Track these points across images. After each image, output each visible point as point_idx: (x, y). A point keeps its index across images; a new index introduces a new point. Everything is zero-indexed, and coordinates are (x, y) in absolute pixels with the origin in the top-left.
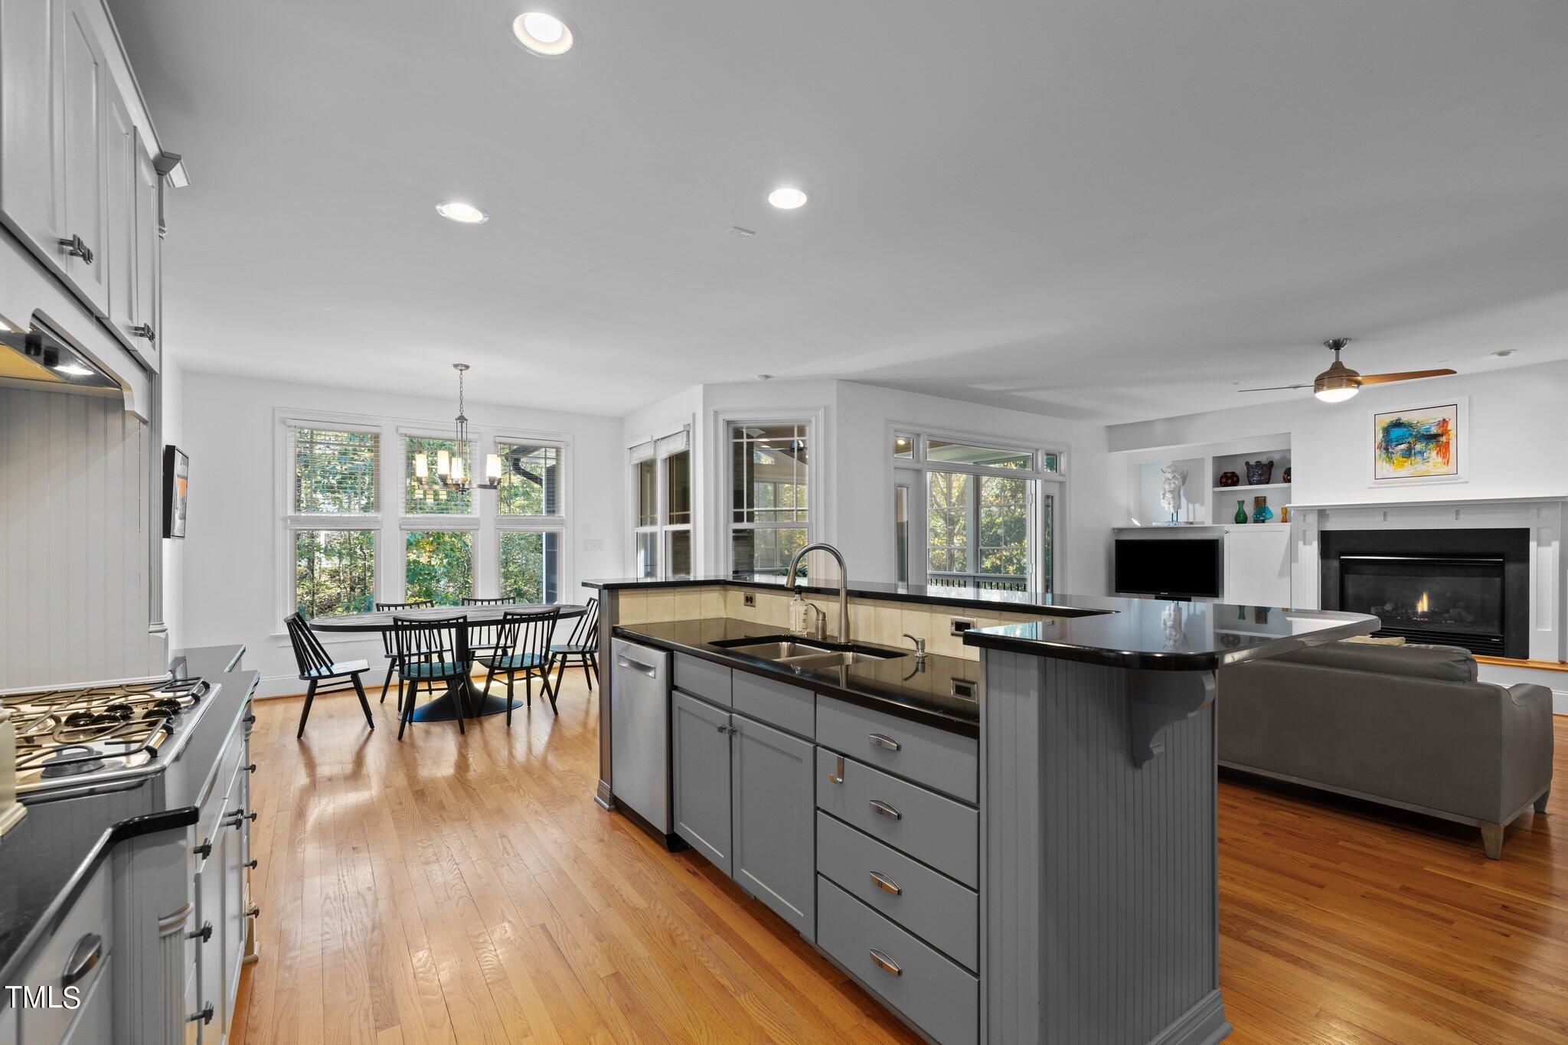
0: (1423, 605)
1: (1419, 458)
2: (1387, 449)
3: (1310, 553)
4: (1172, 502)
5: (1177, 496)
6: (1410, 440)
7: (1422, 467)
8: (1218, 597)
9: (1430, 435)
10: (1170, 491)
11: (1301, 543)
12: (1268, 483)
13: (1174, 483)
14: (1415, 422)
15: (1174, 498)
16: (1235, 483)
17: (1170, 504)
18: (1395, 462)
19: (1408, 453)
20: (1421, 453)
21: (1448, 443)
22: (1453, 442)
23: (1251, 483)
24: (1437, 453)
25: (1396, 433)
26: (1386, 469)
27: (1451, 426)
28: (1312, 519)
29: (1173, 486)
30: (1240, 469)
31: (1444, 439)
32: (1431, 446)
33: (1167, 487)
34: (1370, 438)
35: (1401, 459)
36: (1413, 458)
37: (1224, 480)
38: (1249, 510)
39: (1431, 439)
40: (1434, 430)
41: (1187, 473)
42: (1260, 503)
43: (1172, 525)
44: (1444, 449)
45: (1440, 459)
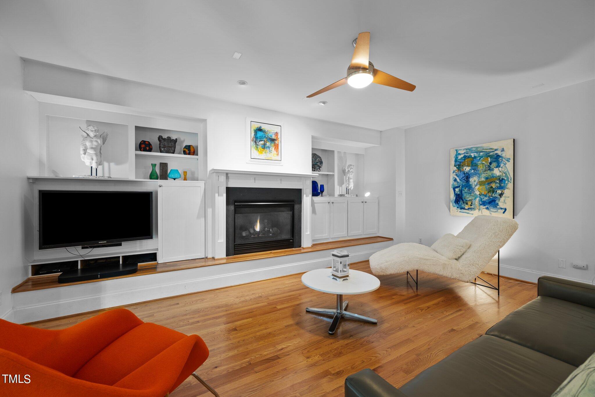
0: (258, 228)
1: (268, 150)
2: (256, 142)
3: (221, 201)
4: (95, 158)
5: (99, 154)
6: (265, 139)
7: (269, 155)
8: (152, 238)
9: (272, 139)
10: (92, 148)
11: (217, 195)
12: (174, 153)
13: (97, 141)
14: (267, 130)
15: (96, 155)
16: (150, 150)
17: (92, 159)
18: (259, 150)
19: (264, 147)
20: (269, 147)
21: (278, 144)
22: (280, 144)
23: (161, 152)
24: (275, 149)
25: (260, 134)
26: (256, 154)
27: (279, 137)
28: (223, 178)
29: (95, 143)
30: (153, 139)
31: (276, 142)
32: (273, 145)
33: (88, 144)
34: (249, 135)
35: (261, 149)
36: (266, 150)
37: (143, 146)
38: (158, 170)
39: (272, 141)
40: (274, 137)
41: (107, 135)
42: (164, 166)
43: (91, 177)
44: (277, 147)
45: (275, 152)
